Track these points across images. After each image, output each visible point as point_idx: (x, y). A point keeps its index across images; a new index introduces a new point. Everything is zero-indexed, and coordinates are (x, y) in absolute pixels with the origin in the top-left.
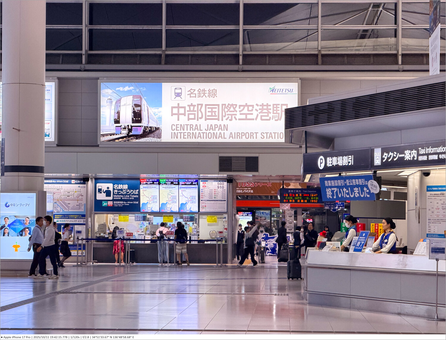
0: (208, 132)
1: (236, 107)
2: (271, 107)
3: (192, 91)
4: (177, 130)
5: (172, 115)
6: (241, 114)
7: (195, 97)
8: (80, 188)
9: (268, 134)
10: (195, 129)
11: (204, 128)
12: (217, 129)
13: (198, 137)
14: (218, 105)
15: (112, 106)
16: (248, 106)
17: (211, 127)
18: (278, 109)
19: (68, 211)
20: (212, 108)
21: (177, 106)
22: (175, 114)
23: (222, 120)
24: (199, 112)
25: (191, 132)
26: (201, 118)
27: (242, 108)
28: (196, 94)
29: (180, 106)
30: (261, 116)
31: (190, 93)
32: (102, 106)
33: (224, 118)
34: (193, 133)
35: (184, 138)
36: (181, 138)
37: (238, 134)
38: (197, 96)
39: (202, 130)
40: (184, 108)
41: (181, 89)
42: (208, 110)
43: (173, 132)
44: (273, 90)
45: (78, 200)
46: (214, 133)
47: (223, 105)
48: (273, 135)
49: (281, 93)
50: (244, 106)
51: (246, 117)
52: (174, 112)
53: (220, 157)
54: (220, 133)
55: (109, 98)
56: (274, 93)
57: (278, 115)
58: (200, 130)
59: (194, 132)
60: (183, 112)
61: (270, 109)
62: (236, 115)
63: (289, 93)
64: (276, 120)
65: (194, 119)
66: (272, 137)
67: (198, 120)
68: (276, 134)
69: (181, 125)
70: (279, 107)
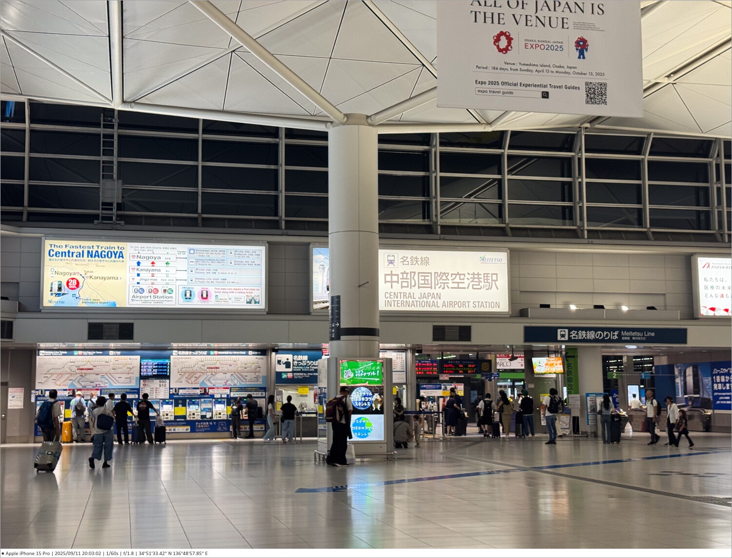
0: (421, 300)
1: (448, 276)
2: (482, 276)
3: (405, 259)
4: (390, 298)
5: (385, 283)
6: (453, 283)
7: (408, 264)
8: (257, 360)
9: (480, 303)
10: (409, 297)
11: (417, 296)
12: (430, 298)
13: (412, 305)
14: (431, 273)
15: (325, 272)
16: (460, 275)
17: (424, 296)
18: (488, 278)
19: (245, 383)
20: (425, 276)
21: (390, 273)
22: (389, 282)
23: (435, 288)
24: (412, 279)
25: (405, 300)
26: (414, 286)
27: (454, 276)
28: (408, 262)
29: (393, 273)
30: (473, 285)
31: (402, 260)
32: (315, 273)
33: (436, 286)
34: (406, 301)
35: (397, 306)
36: (394, 306)
37: (451, 303)
38: (410, 264)
39: (415, 298)
40: (398, 275)
41: (393, 256)
42: (421, 278)
43: (387, 300)
44: (483, 259)
45: (255, 372)
46: (427, 302)
47: (435, 273)
48: (485, 304)
49: (491, 262)
50: (456, 275)
51: (458, 285)
52: (387, 280)
53: (434, 326)
54: (433, 302)
55: (322, 264)
56: (484, 262)
57: (488, 284)
58: (414, 298)
59: (408, 300)
60: (396, 280)
61: (481, 278)
62: (448, 283)
63: (499, 262)
64: (486, 289)
65: (408, 287)
66: (483, 306)
67: (411, 288)
68: (488, 304)
69: (394, 293)
70: (489, 277)
